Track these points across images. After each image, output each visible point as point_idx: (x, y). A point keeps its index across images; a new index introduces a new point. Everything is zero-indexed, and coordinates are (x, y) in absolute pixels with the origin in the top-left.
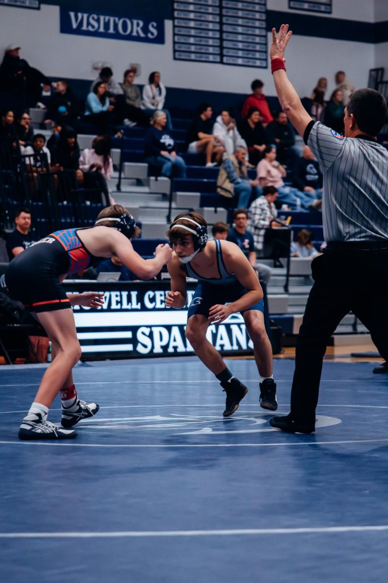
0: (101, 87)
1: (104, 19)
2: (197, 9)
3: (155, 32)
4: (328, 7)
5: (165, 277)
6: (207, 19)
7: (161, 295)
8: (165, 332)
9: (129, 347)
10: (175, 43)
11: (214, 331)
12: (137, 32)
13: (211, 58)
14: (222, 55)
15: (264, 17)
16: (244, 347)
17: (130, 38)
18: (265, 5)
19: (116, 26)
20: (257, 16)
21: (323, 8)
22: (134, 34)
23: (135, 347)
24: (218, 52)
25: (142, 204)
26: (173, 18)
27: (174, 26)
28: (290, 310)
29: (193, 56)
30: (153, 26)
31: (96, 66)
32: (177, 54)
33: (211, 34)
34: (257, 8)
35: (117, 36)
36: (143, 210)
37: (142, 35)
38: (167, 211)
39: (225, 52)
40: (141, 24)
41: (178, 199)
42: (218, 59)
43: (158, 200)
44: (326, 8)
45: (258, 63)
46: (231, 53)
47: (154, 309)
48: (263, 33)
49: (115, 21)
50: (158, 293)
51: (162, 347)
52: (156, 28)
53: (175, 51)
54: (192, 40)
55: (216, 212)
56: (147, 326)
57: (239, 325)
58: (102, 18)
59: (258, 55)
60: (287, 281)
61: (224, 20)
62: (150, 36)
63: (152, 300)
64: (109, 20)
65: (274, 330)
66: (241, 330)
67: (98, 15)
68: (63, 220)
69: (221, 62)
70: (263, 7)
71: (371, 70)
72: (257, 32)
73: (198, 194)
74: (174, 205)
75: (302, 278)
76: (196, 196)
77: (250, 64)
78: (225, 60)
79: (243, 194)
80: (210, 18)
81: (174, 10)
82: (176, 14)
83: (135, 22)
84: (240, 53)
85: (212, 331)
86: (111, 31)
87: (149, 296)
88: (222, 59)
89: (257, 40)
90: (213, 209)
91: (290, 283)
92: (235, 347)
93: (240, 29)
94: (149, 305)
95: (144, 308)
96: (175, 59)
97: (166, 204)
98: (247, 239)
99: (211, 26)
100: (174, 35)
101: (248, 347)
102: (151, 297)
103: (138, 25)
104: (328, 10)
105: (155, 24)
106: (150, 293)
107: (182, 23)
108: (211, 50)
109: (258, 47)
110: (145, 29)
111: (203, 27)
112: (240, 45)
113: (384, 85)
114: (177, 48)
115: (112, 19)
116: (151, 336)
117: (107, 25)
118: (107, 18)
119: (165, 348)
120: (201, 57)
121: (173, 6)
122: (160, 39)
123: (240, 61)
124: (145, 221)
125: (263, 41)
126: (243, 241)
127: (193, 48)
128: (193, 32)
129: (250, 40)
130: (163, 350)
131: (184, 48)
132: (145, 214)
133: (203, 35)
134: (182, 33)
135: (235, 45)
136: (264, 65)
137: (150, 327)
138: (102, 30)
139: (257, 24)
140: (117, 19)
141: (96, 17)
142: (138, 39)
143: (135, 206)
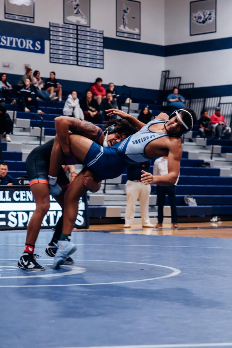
0: (3, 77)
1: (10, 39)
2: (63, 35)
3: (39, 47)
4: (139, 36)
5: (26, 183)
6: (69, 41)
7: (24, 193)
8: (25, 215)
9: (3, 223)
10: (50, 53)
11: (55, 215)
12: (29, 47)
13: (71, 62)
14: (77, 61)
15: (102, 40)
17: (25, 50)
18: (103, 34)
19: (16, 43)
20: (98, 40)
21: (135, 37)
22: (27, 47)
23: (7, 223)
24: (76, 59)
25: (24, 142)
26: (50, 40)
27: (50, 44)
28: (105, 203)
29: (61, 61)
30: (38, 43)
31: (4, 65)
32: (52, 59)
33: (71, 49)
34: (98, 35)
35: (17, 48)
37: (32, 48)
39: (79, 59)
40: (31, 42)
41: (46, 139)
42: (75, 63)
43: (35, 140)
44: (137, 37)
45: (98, 66)
46: (83, 60)
47: (19, 202)
48: (102, 49)
49: (16, 40)
50: (22, 192)
51: (24, 223)
52: (40, 45)
53: (50, 58)
54: (60, 52)
56: (14, 211)
58: (9, 38)
59: (98, 61)
60: (105, 187)
61: (79, 41)
62: (36, 49)
63: (18, 196)
64: (13, 40)
67: (6, 36)
69: (77, 65)
70: (102, 35)
71: (163, 72)
72: (98, 48)
75: (114, 185)
77: (94, 66)
78: (79, 63)
80: (71, 40)
81: (50, 35)
82: (51, 37)
83: (28, 41)
84: (88, 60)
85: (54, 215)
86: (14, 45)
87: (16, 193)
88: (77, 63)
89: (98, 53)
91: (106, 188)
93: (88, 47)
94: (16, 199)
95: (13, 201)
96: (51, 62)
97: (38, 143)
99: (71, 44)
100: (50, 49)
102: (18, 194)
103: (29, 43)
104: (139, 38)
105: (39, 43)
106: (17, 192)
107: (55, 43)
108: (71, 58)
109: (98, 57)
110: (34, 45)
111: (67, 45)
112: (88, 56)
113: (170, 80)
114: (52, 56)
115: (14, 39)
116: (17, 217)
117: (11, 43)
118: (12, 38)
119: (25, 224)
120: (66, 62)
121: (50, 33)
122: (42, 51)
123: (88, 64)
124: (25, 151)
125: (101, 53)
127: (61, 57)
128: (61, 48)
129: (94, 53)
130: (24, 225)
131: (56, 56)
132: (25, 148)
133: (67, 49)
134: (55, 48)
135: (85, 55)
136: (102, 67)
137: (16, 211)
138: (8, 45)
139: (98, 44)
140: (17, 39)
141: (5, 37)
142: (29, 50)
143: (20, 143)
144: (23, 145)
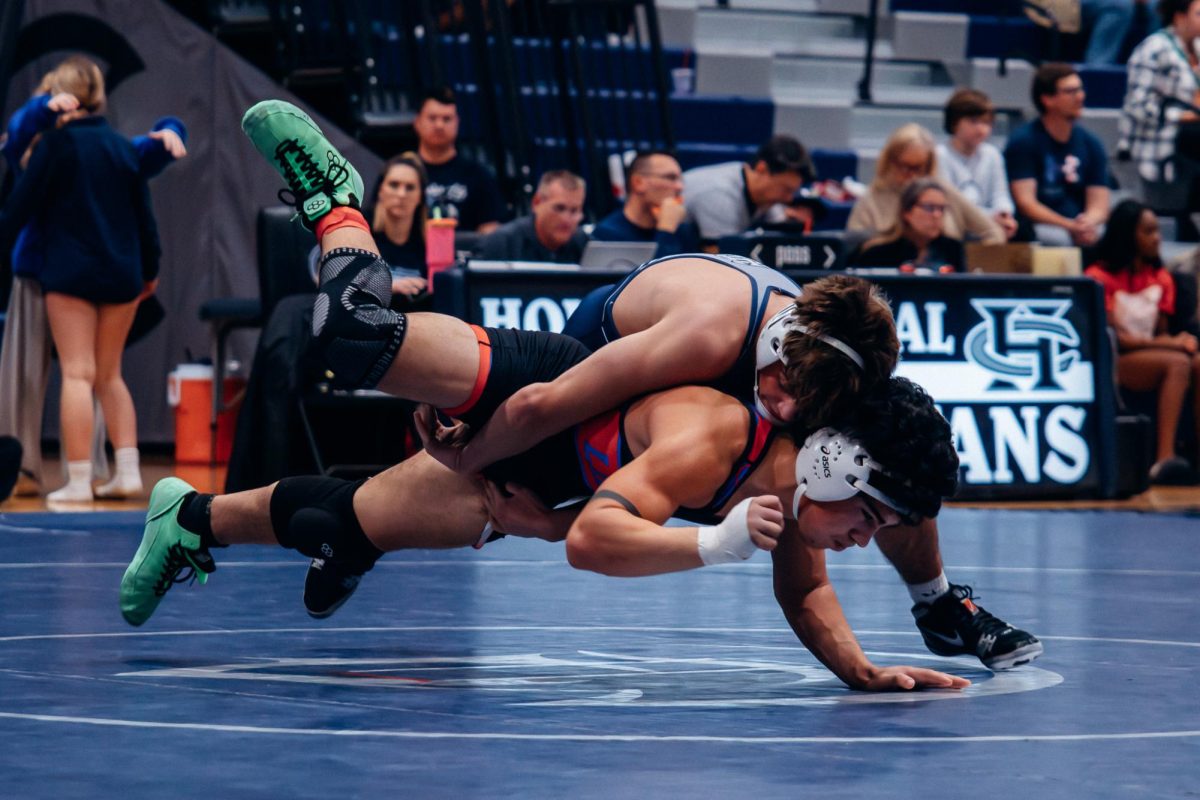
16: (1031, 474)
25: (787, 46)
36: (788, 63)
38: (860, 67)
41: (900, 32)
43: (840, 34)
55: (1002, 71)
57: (1016, 408)
65: (1127, 425)
66: (1022, 422)
68: (527, 91)
73: (962, 19)
74: (882, 50)
76: (957, 26)
79: (1107, 21)
90: (992, 63)
92: (1004, 475)
97: (858, 48)
98: (1075, 154)
101: (1043, 474)
124: (785, 95)
126: (1061, 161)
132: (792, 77)
143: (763, 51)
144: (781, 62)
